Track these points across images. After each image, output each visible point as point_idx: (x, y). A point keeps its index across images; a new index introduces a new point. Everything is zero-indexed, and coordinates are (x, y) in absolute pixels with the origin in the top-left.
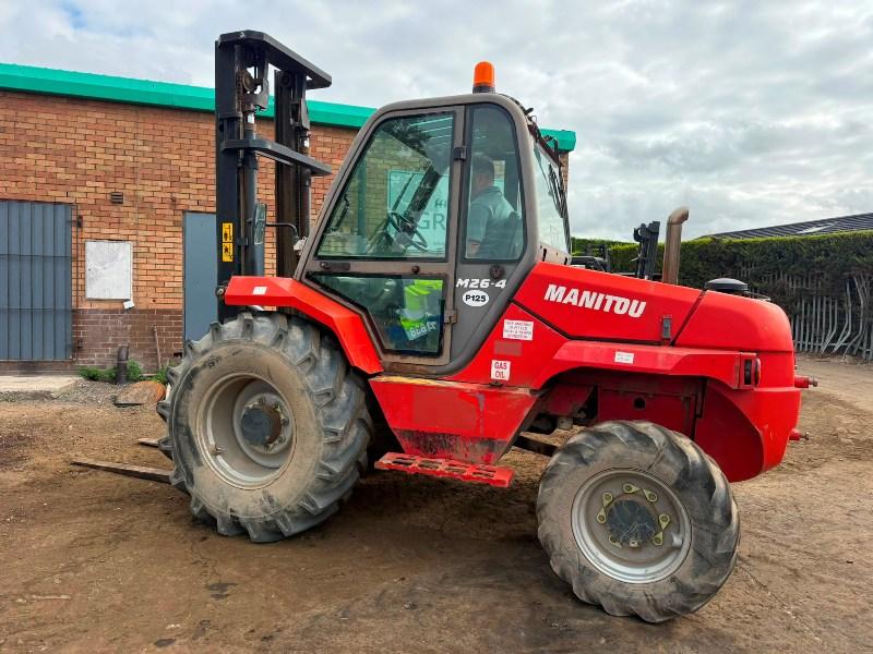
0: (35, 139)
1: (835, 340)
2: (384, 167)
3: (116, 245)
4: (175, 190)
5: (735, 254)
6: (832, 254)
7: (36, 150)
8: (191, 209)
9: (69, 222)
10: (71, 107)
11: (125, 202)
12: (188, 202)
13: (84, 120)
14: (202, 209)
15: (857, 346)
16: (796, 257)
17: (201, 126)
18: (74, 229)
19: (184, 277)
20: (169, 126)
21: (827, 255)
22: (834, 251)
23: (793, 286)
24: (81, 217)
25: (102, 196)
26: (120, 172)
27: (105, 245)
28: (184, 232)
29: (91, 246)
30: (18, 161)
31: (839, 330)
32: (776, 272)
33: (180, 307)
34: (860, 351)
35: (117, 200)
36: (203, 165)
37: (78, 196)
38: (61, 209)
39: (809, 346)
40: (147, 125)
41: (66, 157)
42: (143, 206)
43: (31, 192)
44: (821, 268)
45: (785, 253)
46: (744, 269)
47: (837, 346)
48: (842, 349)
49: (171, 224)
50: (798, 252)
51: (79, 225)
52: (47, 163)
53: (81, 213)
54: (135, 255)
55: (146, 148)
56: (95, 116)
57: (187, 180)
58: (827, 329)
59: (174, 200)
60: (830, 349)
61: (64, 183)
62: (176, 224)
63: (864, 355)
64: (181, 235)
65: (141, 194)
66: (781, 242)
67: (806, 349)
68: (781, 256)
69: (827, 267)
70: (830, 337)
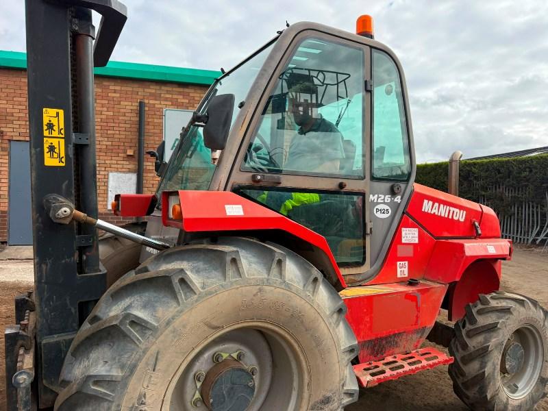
1: (538, 234)
2: (160, 106)
4: (3, 125)
5: (469, 171)
6: (534, 171)
8: (14, 138)
12: (12, 134)
14: (22, 139)
16: (510, 172)
17: (23, 79)
19: (9, 187)
21: (531, 171)
22: (536, 168)
23: (508, 195)
28: (9, 155)
31: (542, 228)
32: (497, 184)
33: (6, 209)
36: (24, 107)
39: (520, 239)
44: (528, 181)
45: (502, 170)
47: (540, 239)
48: (543, 242)
50: (511, 169)
57: (12, 118)
58: (533, 226)
60: (534, 240)
62: (3, 149)
64: (7, 157)
66: (499, 162)
67: (518, 241)
68: (499, 173)
69: (531, 180)
70: (535, 232)
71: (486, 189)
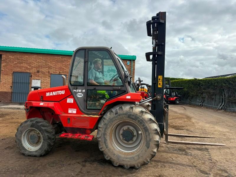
0: (25, 61)
1: (221, 106)
3: (37, 80)
4: (49, 70)
5: (199, 83)
7: (24, 63)
8: (52, 73)
9: (29, 76)
10: (31, 54)
11: (40, 72)
13: (33, 57)
14: (54, 73)
15: (225, 108)
16: (212, 84)
17: (55, 57)
18: (30, 77)
20: (49, 57)
22: (219, 82)
23: (212, 91)
24: (31, 75)
25: (36, 71)
26: (39, 66)
27: (35, 80)
28: (51, 78)
29: (33, 81)
30: (21, 65)
31: (222, 103)
32: (208, 87)
34: (226, 109)
35: (38, 72)
36: (55, 65)
37: (31, 71)
38: (28, 73)
40: (44, 57)
41: (29, 64)
42: (43, 73)
43: (23, 71)
44: (217, 87)
45: (210, 83)
46: (201, 87)
48: (222, 108)
49: (48, 76)
50: (212, 82)
51: (31, 77)
52: (26, 65)
53: (32, 74)
54: (41, 82)
55: (44, 62)
56: (35, 56)
57: (52, 68)
58: (219, 103)
59: (49, 72)
61: (29, 69)
62: (49, 76)
63: (227, 110)
65: (43, 71)
68: (209, 84)
69: (218, 87)
70: (220, 105)
71: (205, 89)
